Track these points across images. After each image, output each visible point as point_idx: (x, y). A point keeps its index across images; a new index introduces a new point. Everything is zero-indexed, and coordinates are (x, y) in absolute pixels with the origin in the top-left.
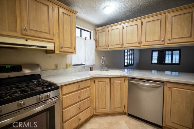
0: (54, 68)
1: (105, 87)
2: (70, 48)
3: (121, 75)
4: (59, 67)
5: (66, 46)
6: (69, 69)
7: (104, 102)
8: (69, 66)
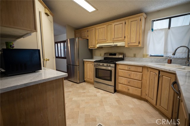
0: (133, 56)
1: (155, 78)
2: (135, 43)
3: (169, 70)
4: (136, 56)
5: (132, 42)
6: (144, 59)
7: (152, 93)
8: (145, 56)
